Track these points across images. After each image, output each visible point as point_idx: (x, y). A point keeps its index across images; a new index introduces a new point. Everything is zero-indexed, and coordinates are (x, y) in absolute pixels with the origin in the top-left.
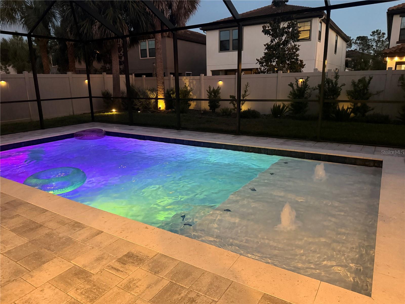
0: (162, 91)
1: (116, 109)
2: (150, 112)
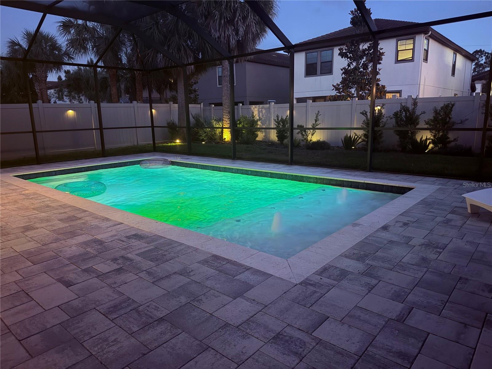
0: (228, 121)
1: (180, 139)
2: (214, 143)
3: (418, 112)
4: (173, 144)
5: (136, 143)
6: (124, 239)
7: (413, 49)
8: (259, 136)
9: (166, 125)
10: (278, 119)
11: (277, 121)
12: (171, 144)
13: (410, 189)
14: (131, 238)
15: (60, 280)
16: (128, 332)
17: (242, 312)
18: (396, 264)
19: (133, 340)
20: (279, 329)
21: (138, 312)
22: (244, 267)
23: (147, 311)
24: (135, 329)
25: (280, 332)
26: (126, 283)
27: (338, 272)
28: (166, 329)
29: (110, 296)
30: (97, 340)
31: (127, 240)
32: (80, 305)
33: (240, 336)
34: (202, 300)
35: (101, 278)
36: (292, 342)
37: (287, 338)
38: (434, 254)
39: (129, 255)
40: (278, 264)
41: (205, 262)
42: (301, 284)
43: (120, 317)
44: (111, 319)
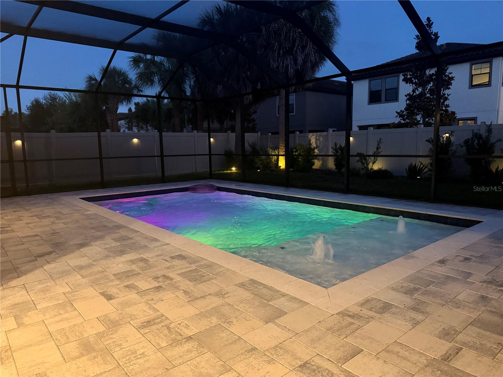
0: (284, 149)
1: (236, 167)
2: (269, 171)
3: (493, 140)
4: (229, 171)
5: (194, 171)
6: (169, 259)
7: (490, 74)
8: (315, 164)
9: (223, 153)
10: (336, 147)
11: (335, 148)
12: (227, 171)
13: (479, 222)
14: (175, 258)
15: (102, 294)
16: (156, 347)
17: (271, 338)
18: (449, 300)
19: (159, 354)
20: (307, 358)
21: (168, 328)
22: (280, 293)
23: (178, 328)
24: (164, 344)
25: (308, 361)
26: (162, 300)
27: (382, 305)
28: (193, 347)
29: (146, 312)
30: (126, 352)
31: (171, 260)
32: (117, 318)
33: (265, 361)
34: (232, 322)
35: (141, 294)
36: (319, 372)
37: (315, 368)
38: (496, 292)
39: (171, 275)
40: (317, 293)
41: (242, 285)
42: (338, 314)
43: (151, 332)
44: (143, 334)
